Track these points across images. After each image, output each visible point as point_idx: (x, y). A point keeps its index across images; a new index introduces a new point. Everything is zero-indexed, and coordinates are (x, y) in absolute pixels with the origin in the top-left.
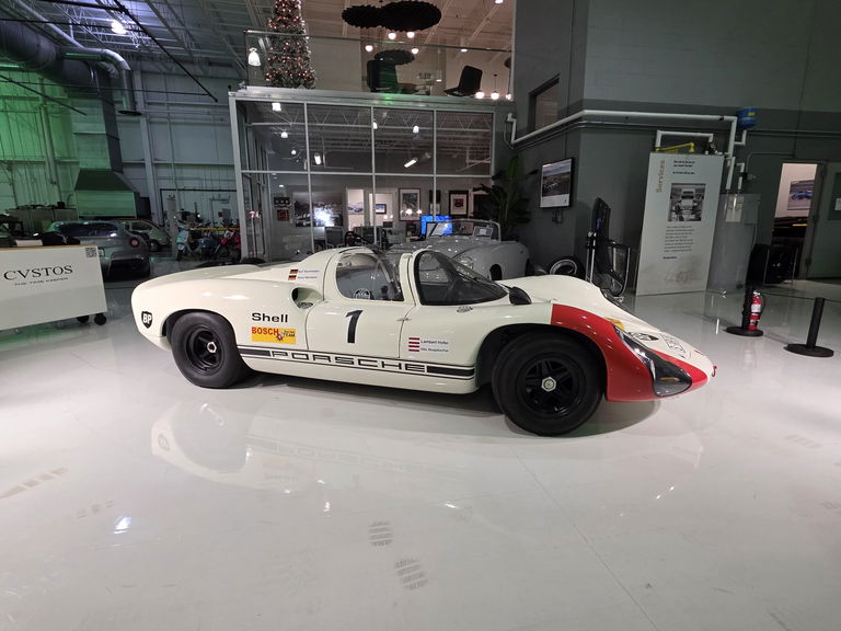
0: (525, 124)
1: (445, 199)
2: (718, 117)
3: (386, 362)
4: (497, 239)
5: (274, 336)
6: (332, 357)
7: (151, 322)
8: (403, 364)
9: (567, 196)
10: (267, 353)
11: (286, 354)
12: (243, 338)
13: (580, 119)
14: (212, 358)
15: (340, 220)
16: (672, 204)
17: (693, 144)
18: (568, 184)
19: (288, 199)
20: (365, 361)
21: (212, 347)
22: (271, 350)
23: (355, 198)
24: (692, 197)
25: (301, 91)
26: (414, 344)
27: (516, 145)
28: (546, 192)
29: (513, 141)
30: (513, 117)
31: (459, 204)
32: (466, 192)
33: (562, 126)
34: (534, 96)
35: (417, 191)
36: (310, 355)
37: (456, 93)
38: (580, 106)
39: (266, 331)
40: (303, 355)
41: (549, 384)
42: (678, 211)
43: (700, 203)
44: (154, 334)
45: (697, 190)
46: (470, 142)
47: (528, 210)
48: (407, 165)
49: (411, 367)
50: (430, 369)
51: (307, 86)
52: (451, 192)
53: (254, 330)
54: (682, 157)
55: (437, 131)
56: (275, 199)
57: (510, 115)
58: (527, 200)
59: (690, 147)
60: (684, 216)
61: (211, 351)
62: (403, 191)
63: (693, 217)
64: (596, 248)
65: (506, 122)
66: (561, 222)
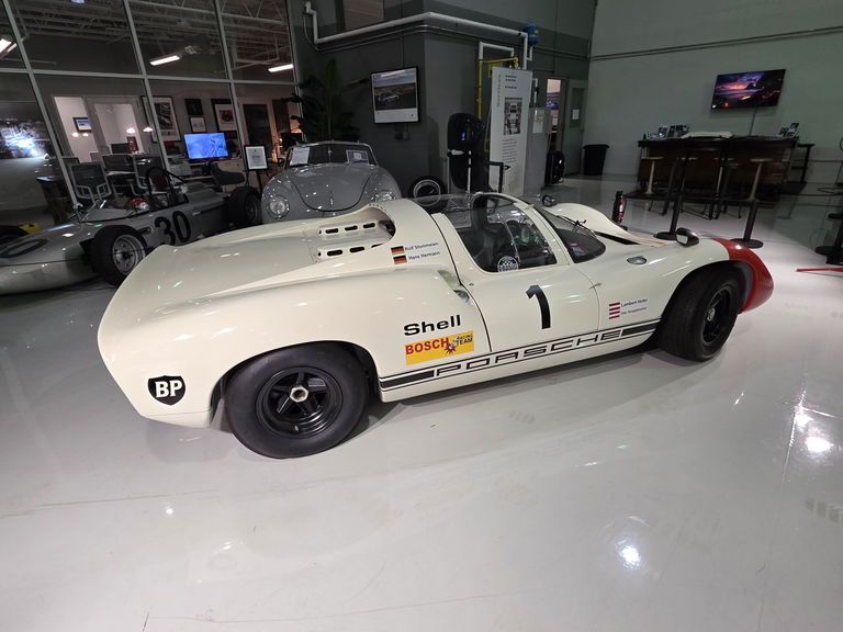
0: (331, 19)
1: (207, 107)
3: (583, 338)
4: (374, 163)
5: (442, 349)
6: (521, 351)
8: (600, 334)
9: (416, 110)
12: (387, 365)
13: (422, 22)
16: (506, 118)
18: (409, 97)
20: (560, 345)
21: (299, 394)
22: (436, 369)
24: (516, 111)
26: (615, 309)
27: (320, 45)
28: (381, 106)
29: (316, 40)
30: (313, 8)
31: (226, 117)
33: (395, 27)
35: (168, 100)
38: (420, 6)
39: (428, 345)
40: (483, 361)
41: (711, 314)
42: (509, 124)
43: (520, 116)
45: (518, 104)
47: (354, 125)
49: (609, 335)
50: (626, 332)
52: (215, 102)
53: (409, 349)
54: (508, 71)
57: (308, 5)
58: (351, 114)
59: (515, 62)
60: (512, 130)
61: (299, 399)
63: (516, 130)
64: (471, 166)
65: (304, 13)
66: (408, 139)
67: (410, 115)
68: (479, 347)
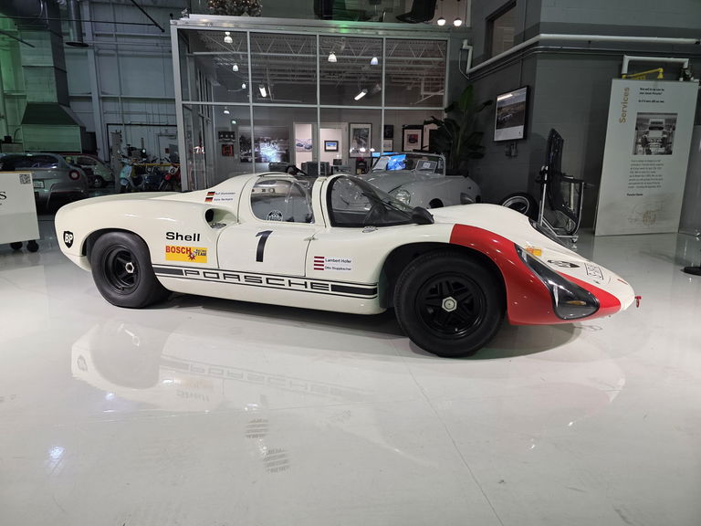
0: (481, 51)
1: (398, 135)
2: (694, 40)
3: (293, 280)
4: (441, 173)
5: (186, 255)
6: (242, 276)
7: (72, 241)
8: (309, 282)
9: (521, 128)
10: (180, 272)
11: (198, 273)
12: (158, 257)
13: (536, 43)
14: (130, 279)
15: (287, 156)
16: (638, 136)
17: (661, 70)
18: (523, 115)
19: (233, 133)
20: (273, 280)
21: (130, 268)
22: (183, 269)
23: (303, 134)
24: (661, 128)
25: (245, 19)
26: (319, 263)
27: (471, 74)
28: (501, 125)
29: (469, 70)
30: (468, 44)
31: (413, 139)
32: (421, 127)
33: (518, 51)
34: (491, 21)
35: (369, 126)
36: (221, 274)
37: (409, 19)
38: (537, 29)
39: (179, 250)
40: (214, 274)
41: (450, 304)
42: (645, 143)
43: (671, 135)
44: (74, 253)
45: (667, 120)
46: (424, 73)
47: (481, 144)
48: (357, 98)
49: (317, 286)
50: (335, 288)
51: (251, 13)
52: (405, 127)
53: (168, 249)
54: (650, 84)
55: (387, 61)
56: (220, 133)
57: (465, 42)
58: (482, 134)
59: (658, 73)
60: (652, 149)
61: (129, 271)
62: (353, 126)
64: (547, 182)
65: (462, 50)
66: (515, 156)
67: (516, 132)
68: (210, 262)
